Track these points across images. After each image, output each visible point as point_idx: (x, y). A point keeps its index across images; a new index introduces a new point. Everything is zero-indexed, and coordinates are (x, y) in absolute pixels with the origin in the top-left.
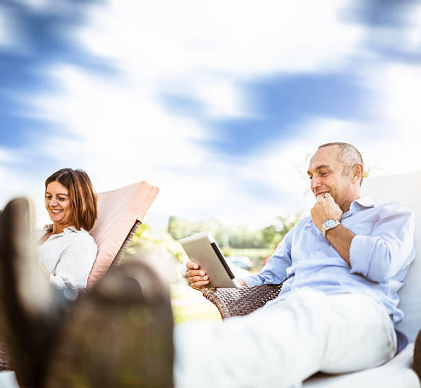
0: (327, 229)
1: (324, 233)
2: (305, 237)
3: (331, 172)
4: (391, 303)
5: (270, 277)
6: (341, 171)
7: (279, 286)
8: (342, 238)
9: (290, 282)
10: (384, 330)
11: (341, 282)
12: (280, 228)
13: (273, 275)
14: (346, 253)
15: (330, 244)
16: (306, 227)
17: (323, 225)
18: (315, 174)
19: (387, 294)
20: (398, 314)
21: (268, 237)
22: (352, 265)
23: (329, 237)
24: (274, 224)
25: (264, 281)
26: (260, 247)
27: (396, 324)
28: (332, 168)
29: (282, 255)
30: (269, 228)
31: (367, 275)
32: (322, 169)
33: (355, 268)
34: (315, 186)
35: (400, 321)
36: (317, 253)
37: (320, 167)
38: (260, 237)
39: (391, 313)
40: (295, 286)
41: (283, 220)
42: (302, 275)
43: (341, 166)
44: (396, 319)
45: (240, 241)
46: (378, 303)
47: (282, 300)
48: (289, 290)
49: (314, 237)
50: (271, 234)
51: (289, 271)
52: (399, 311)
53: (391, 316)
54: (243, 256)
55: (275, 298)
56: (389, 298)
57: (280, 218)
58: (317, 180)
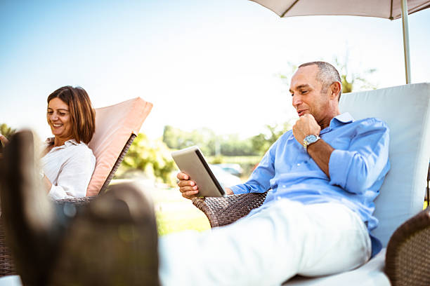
0: (308, 144)
1: (305, 147)
2: (288, 150)
3: (310, 90)
4: (367, 211)
5: (255, 186)
6: (320, 89)
7: (264, 195)
8: (322, 152)
9: (274, 192)
10: (359, 236)
11: (320, 191)
12: (269, 136)
13: (259, 184)
14: (326, 166)
15: (310, 157)
16: (289, 141)
17: (304, 140)
18: (296, 92)
19: (363, 203)
20: (373, 221)
21: (257, 145)
22: (331, 177)
23: (310, 151)
24: (263, 133)
25: (250, 189)
26: (251, 154)
27: (371, 230)
28: (311, 86)
29: (267, 166)
30: (259, 136)
31: (345, 187)
32: (302, 88)
33: (334, 180)
34: (296, 103)
35: (375, 228)
36: (298, 165)
37: (300, 87)
38: (250, 145)
39: (366, 220)
40: (277, 196)
41: (272, 129)
42: (284, 186)
43: (319, 85)
44: (371, 225)
45: (231, 150)
46: (354, 211)
47: (264, 208)
48: (272, 199)
49: (296, 150)
50: (260, 143)
51: (272, 182)
52: (373, 218)
53: (366, 223)
54: (234, 163)
55: (260, 205)
56: (366, 207)
57: (269, 127)
58: (298, 97)
